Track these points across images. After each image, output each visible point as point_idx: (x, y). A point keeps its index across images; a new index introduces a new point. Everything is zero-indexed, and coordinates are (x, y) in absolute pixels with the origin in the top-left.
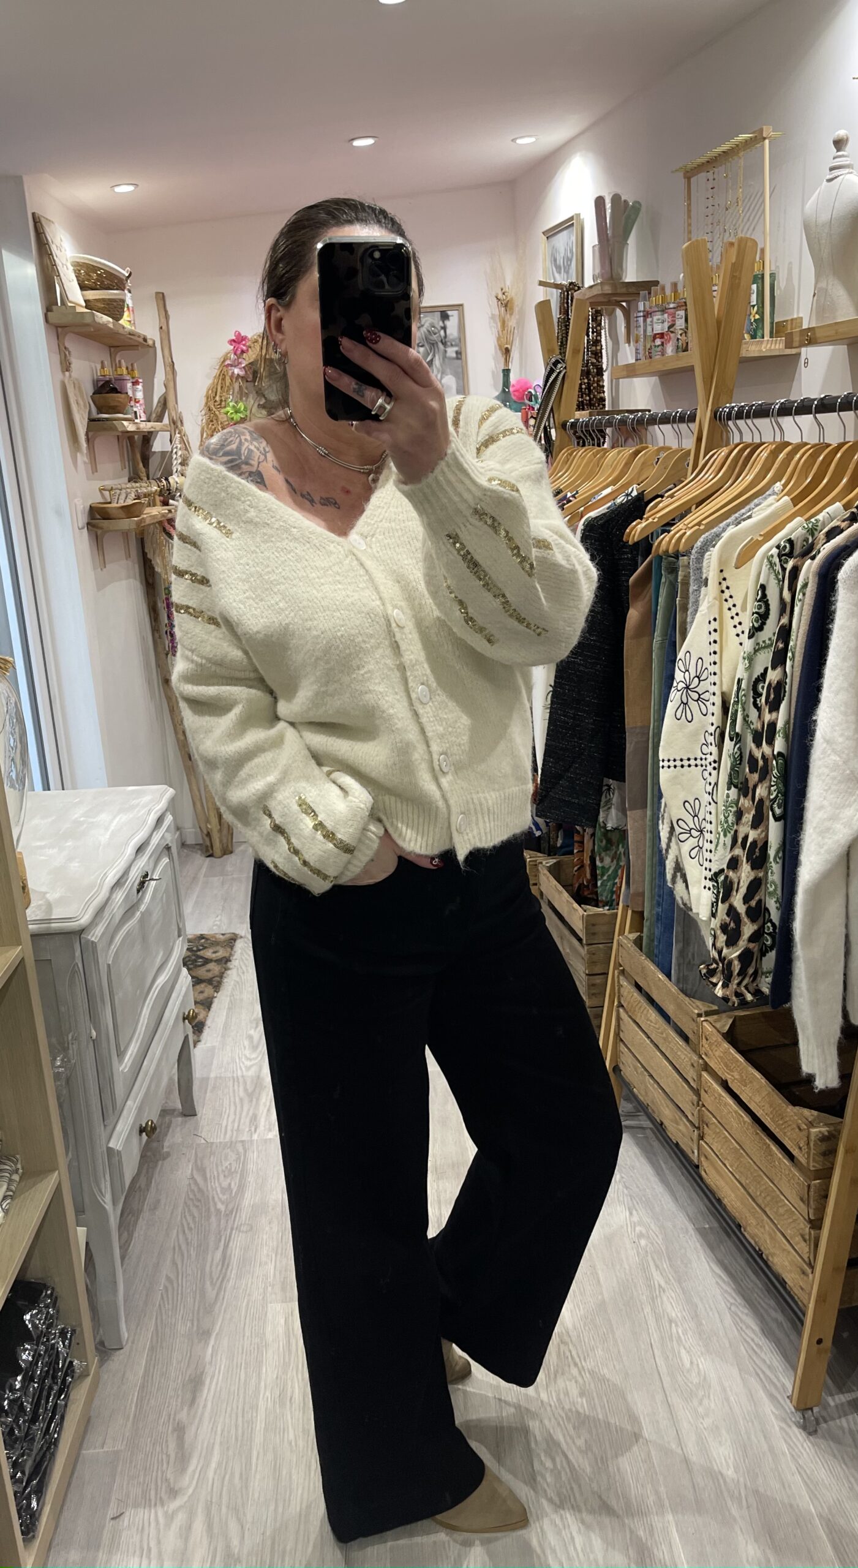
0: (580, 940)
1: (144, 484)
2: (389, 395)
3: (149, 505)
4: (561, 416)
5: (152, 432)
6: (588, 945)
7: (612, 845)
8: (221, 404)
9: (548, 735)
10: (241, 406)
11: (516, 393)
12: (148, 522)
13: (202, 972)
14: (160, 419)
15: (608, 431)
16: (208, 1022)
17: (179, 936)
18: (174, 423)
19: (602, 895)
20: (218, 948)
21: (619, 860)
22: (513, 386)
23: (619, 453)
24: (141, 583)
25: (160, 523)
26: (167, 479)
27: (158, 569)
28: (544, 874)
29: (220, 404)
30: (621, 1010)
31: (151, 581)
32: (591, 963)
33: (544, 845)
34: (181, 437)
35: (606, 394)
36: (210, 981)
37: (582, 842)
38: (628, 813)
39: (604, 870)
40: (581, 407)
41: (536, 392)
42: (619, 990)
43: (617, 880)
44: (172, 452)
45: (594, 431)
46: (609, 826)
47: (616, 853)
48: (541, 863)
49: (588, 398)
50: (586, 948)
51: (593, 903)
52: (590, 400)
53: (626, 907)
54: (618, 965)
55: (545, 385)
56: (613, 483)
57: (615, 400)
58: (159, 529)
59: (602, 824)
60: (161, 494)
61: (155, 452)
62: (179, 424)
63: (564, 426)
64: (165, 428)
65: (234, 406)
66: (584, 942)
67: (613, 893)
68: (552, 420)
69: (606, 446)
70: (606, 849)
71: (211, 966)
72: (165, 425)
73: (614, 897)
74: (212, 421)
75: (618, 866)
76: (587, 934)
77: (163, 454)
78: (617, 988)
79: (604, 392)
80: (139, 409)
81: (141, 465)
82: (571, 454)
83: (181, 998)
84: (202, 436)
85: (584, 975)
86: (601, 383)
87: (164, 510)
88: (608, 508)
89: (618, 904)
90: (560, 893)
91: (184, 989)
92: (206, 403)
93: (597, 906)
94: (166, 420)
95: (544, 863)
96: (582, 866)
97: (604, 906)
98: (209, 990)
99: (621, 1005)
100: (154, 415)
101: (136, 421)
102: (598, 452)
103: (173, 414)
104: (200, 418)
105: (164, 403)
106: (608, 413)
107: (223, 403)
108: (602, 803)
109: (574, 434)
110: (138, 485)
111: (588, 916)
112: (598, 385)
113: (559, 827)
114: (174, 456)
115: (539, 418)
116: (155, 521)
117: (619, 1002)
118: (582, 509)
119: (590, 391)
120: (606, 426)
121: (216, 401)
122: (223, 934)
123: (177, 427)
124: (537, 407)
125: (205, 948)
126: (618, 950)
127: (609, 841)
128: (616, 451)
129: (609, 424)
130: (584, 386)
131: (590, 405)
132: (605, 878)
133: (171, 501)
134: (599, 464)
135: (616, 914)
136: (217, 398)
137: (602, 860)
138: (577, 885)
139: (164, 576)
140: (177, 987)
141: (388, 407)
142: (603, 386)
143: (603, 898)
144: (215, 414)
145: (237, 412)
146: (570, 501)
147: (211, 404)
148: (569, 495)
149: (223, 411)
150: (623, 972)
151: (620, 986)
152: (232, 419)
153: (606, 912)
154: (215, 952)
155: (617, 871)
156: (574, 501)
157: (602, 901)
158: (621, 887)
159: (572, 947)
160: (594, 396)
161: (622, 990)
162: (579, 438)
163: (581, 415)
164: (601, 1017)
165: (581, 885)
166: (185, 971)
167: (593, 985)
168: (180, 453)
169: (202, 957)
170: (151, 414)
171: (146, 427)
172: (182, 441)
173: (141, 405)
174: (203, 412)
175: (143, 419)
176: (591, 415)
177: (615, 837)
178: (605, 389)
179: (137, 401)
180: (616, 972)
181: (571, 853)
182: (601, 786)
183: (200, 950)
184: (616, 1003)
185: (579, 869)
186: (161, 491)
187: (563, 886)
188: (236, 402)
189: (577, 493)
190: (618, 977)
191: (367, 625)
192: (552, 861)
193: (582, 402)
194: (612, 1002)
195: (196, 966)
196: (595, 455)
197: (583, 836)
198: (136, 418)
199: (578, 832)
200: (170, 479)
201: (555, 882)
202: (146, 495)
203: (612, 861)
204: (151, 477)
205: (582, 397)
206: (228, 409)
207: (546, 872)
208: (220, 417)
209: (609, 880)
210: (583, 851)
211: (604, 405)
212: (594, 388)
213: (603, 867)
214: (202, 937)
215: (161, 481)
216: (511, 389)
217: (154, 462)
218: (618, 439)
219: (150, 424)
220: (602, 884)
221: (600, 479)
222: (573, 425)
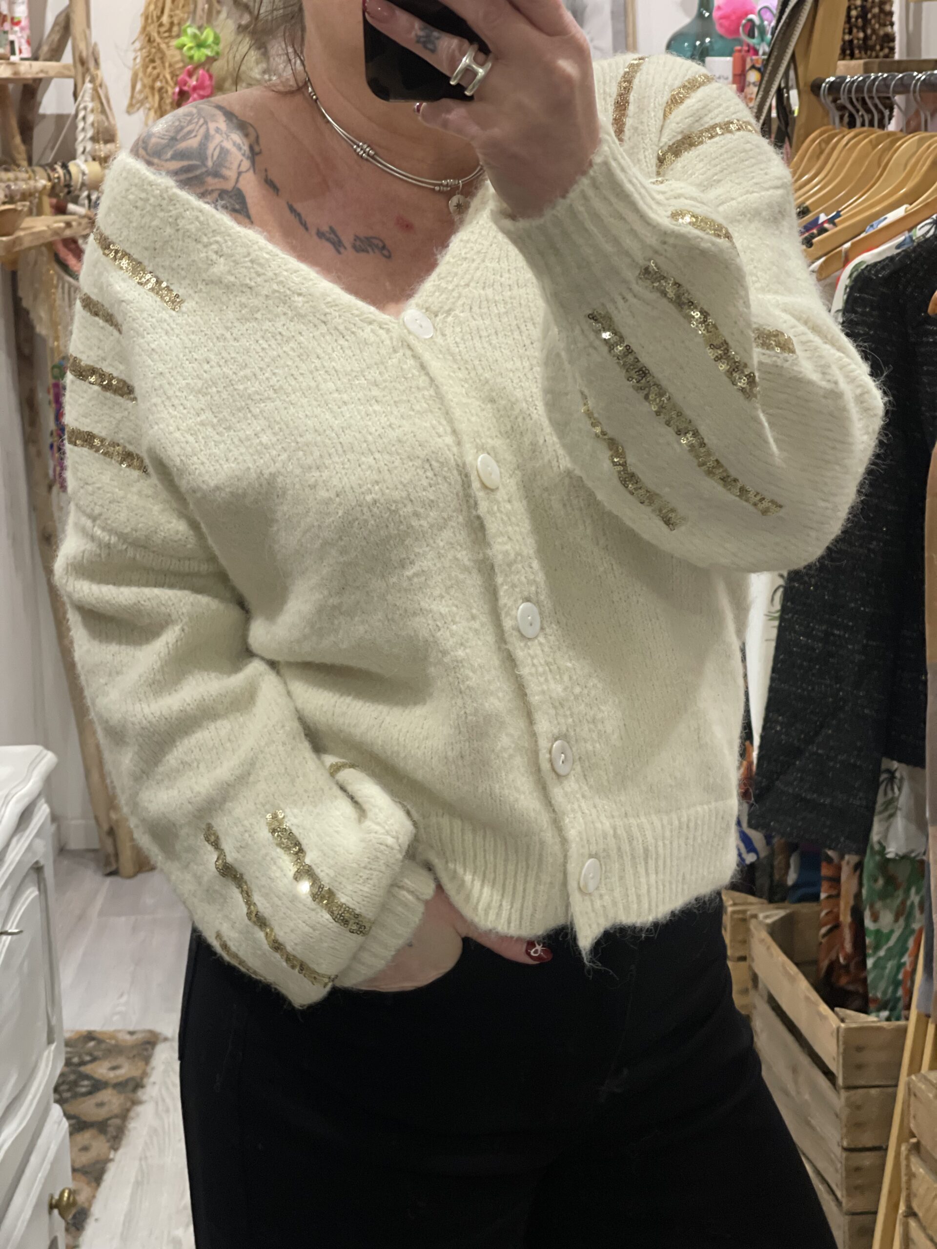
0: (828, 1074)
1: (24, 175)
2: (484, 50)
3: (30, 213)
4: (810, 70)
5: (40, 80)
6: (848, 1088)
7: (897, 887)
8: (172, 31)
9: (774, 670)
10: (208, 35)
11: (726, 23)
12: (26, 244)
13: (88, 1108)
14: (56, 54)
15: (898, 99)
16: (96, 1210)
17: (50, 1041)
18: (83, 62)
19: (875, 988)
20: (120, 1060)
21: (909, 917)
22: (719, 8)
23: (921, 142)
24: (9, 354)
25: (50, 245)
26: (65, 166)
27: (41, 329)
28: (762, 941)
29: (170, 30)
30: (913, 1223)
31: (26, 351)
32: (855, 1125)
33: (762, 881)
34: (95, 90)
35: (896, 28)
36: (101, 1127)
37: (835, 881)
38: (931, 830)
39: (881, 937)
40: (848, 51)
41: (762, 20)
42: (909, 1182)
43: (906, 959)
44: (76, 115)
45: (871, 98)
46: (892, 851)
47: (903, 903)
48: (755, 916)
49: (861, 35)
50: (844, 1094)
51: (858, 1003)
52: (866, 38)
53: (924, 1018)
54: (907, 1133)
55: (782, 12)
56: (909, 199)
57: (913, 39)
58: (45, 257)
59: (877, 847)
60: (53, 192)
61: (44, 116)
62: (92, 65)
63: (815, 87)
64: (66, 72)
65: (195, 36)
66: (840, 1081)
67: (897, 984)
68: (792, 74)
69: (892, 127)
70: (884, 895)
71: (106, 1095)
72: (66, 67)
73: (900, 992)
74: (153, 61)
75: (908, 932)
76: (845, 1066)
77: (60, 119)
78: (904, 1179)
79: (892, 24)
80: (19, 36)
81: (18, 140)
82: (828, 141)
83: (47, 1166)
84: (133, 87)
85: (838, 1151)
86: (887, 8)
87: (58, 222)
88: (898, 246)
89: (908, 1007)
90: (792, 979)
91: (53, 1148)
92: (144, 28)
93: (865, 1010)
94: (68, 57)
95: (761, 916)
96: (836, 926)
97: (879, 1010)
98: (99, 1145)
99: (911, 1213)
100: (45, 48)
101: (13, 59)
102: (879, 141)
103: (82, 46)
104: (132, 55)
105: (65, 26)
106: (901, 66)
107: (175, 29)
108: (879, 807)
109: (835, 101)
110: (11, 175)
111: (849, 1030)
112: (882, 10)
113: (791, 848)
114: (81, 125)
115: (767, 69)
116: (41, 241)
117: (909, 1207)
118: (847, 245)
119: (866, 22)
120: (896, 92)
121: (161, 25)
122: (132, 1033)
123: (88, 70)
124: (764, 48)
125: (94, 1059)
126: (907, 1105)
127: (891, 882)
128: (916, 137)
129: (903, 87)
130: (854, 13)
131: (866, 47)
132: (882, 953)
133: (71, 207)
134: (881, 164)
135: (905, 1030)
136: (165, 19)
137: (875, 918)
138: (825, 964)
139: (52, 343)
140: (41, 1142)
141: (481, 72)
142: (891, 14)
143: (878, 991)
144: (159, 50)
145: (200, 45)
146: (823, 230)
147: (153, 30)
148: (823, 218)
149: (175, 43)
150: (917, 1148)
151: (911, 1176)
152: (191, 58)
153: (885, 1024)
154: (114, 1068)
155: (906, 941)
156: (832, 230)
157: (875, 1000)
158: (914, 971)
159: (814, 1089)
160: (874, 31)
161: (915, 1183)
162: (842, 108)
163: (848, 68)
164: (870, 1232)
165: (833, 965)
166: (56, 1111)
167: (858, 1169)
168: (91, 118)
169: (87, 1077)
170: (39, 47)
171: (30, 70)
172: (96, 96)
173: (22, 29)
174: (138, 45)
175: (26, 53)
176: (867, 69)
177: (902, 873)
178: (895, 18)
179: (15, 23)
180: (903, 1148)
181: (816, 898)
182: (877, 771)
183: (83, 1063)
184: (902, 1208)
185: (830, 931)
186: (53, 187)
187: (797, 964)
188: (200, 28)
189: (838, 215)
190: (907, 1158)
191: (425, 482)
192: (774, 914)
193: (851, 41)
194: (894, 1207)
195: (76, 1096)
196: (874, 144)
197: (839, 868)
198: (13, 53)
199: (829, 860)
200: (72, 166)
201: (782, 958)
202: (26, 196)
203: (896, 920)
204: (35, 159)
205: (850, 33)
206: (184, 39)
207: (764, 935)
208: (168, 53)
209: (889, 955)
210: (838, 895)
211: (892, 49)
212: (874, 16)
213: (878, 932)
214: (90, 1036)
215: (54, 170)
216: (716, 14)
217: (41, 134)
218: (917, 113)
219: (37, 65)
220: (875, 965)
221: (882, 190)
222: (834, 88)
